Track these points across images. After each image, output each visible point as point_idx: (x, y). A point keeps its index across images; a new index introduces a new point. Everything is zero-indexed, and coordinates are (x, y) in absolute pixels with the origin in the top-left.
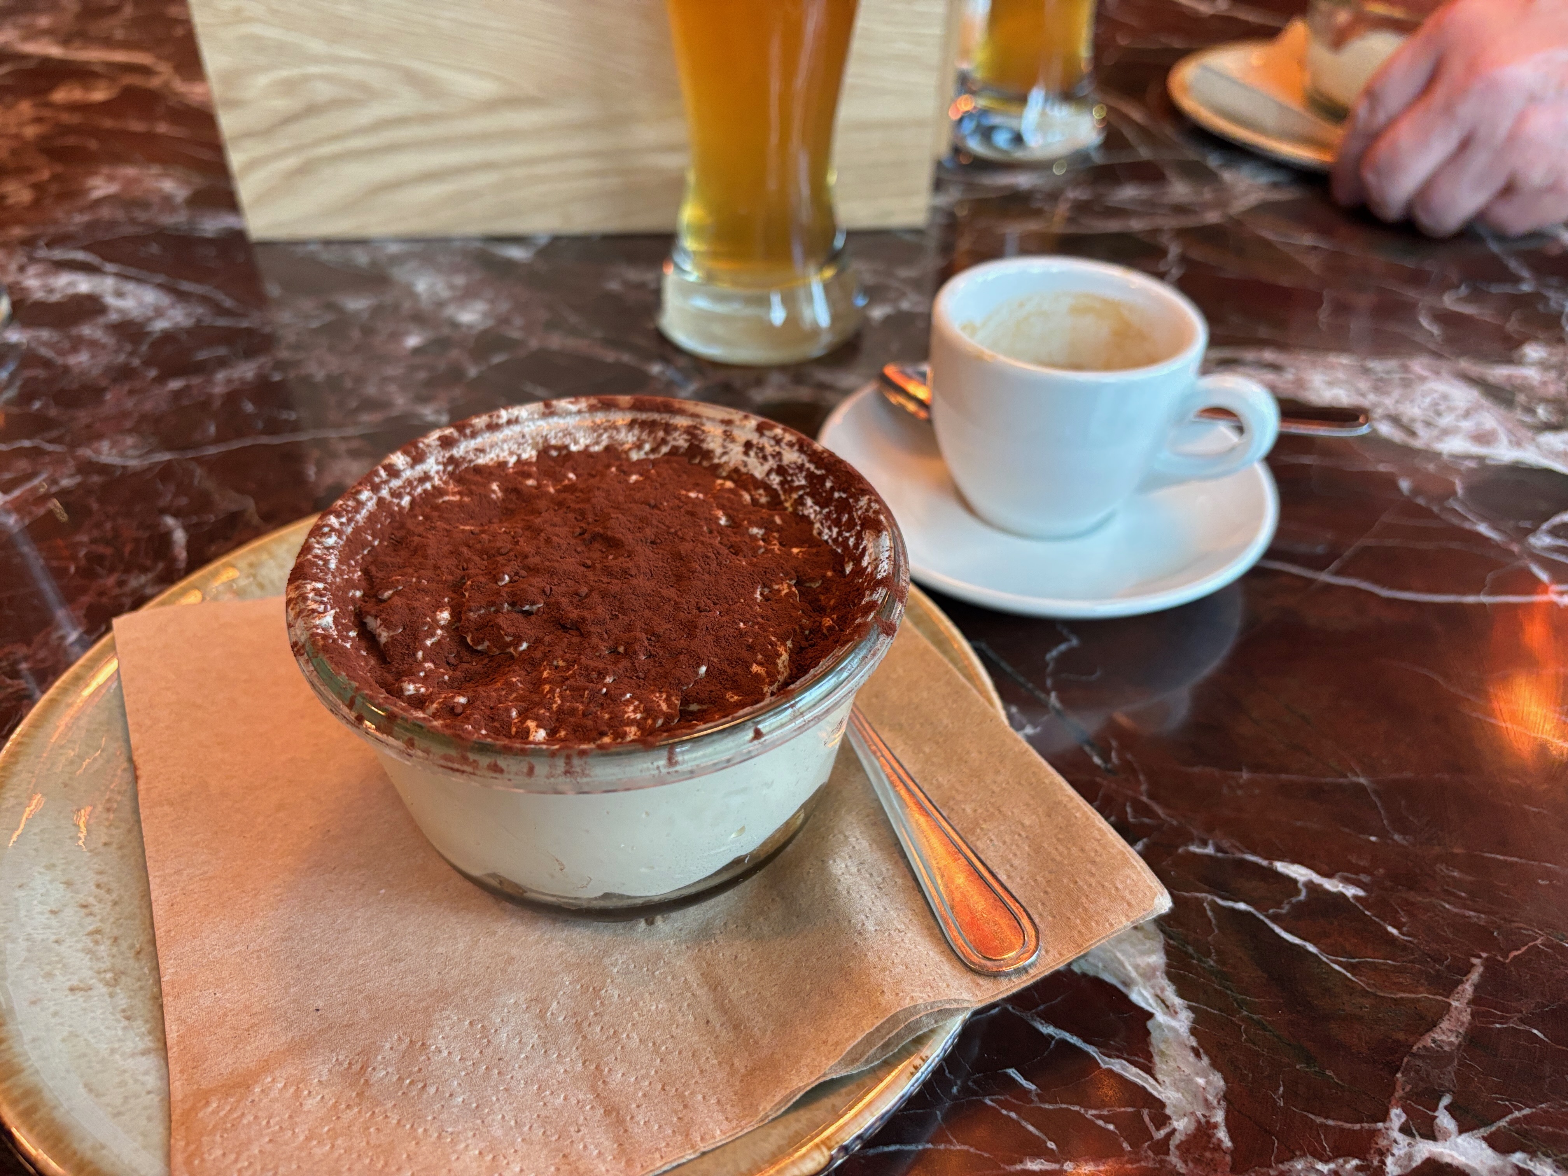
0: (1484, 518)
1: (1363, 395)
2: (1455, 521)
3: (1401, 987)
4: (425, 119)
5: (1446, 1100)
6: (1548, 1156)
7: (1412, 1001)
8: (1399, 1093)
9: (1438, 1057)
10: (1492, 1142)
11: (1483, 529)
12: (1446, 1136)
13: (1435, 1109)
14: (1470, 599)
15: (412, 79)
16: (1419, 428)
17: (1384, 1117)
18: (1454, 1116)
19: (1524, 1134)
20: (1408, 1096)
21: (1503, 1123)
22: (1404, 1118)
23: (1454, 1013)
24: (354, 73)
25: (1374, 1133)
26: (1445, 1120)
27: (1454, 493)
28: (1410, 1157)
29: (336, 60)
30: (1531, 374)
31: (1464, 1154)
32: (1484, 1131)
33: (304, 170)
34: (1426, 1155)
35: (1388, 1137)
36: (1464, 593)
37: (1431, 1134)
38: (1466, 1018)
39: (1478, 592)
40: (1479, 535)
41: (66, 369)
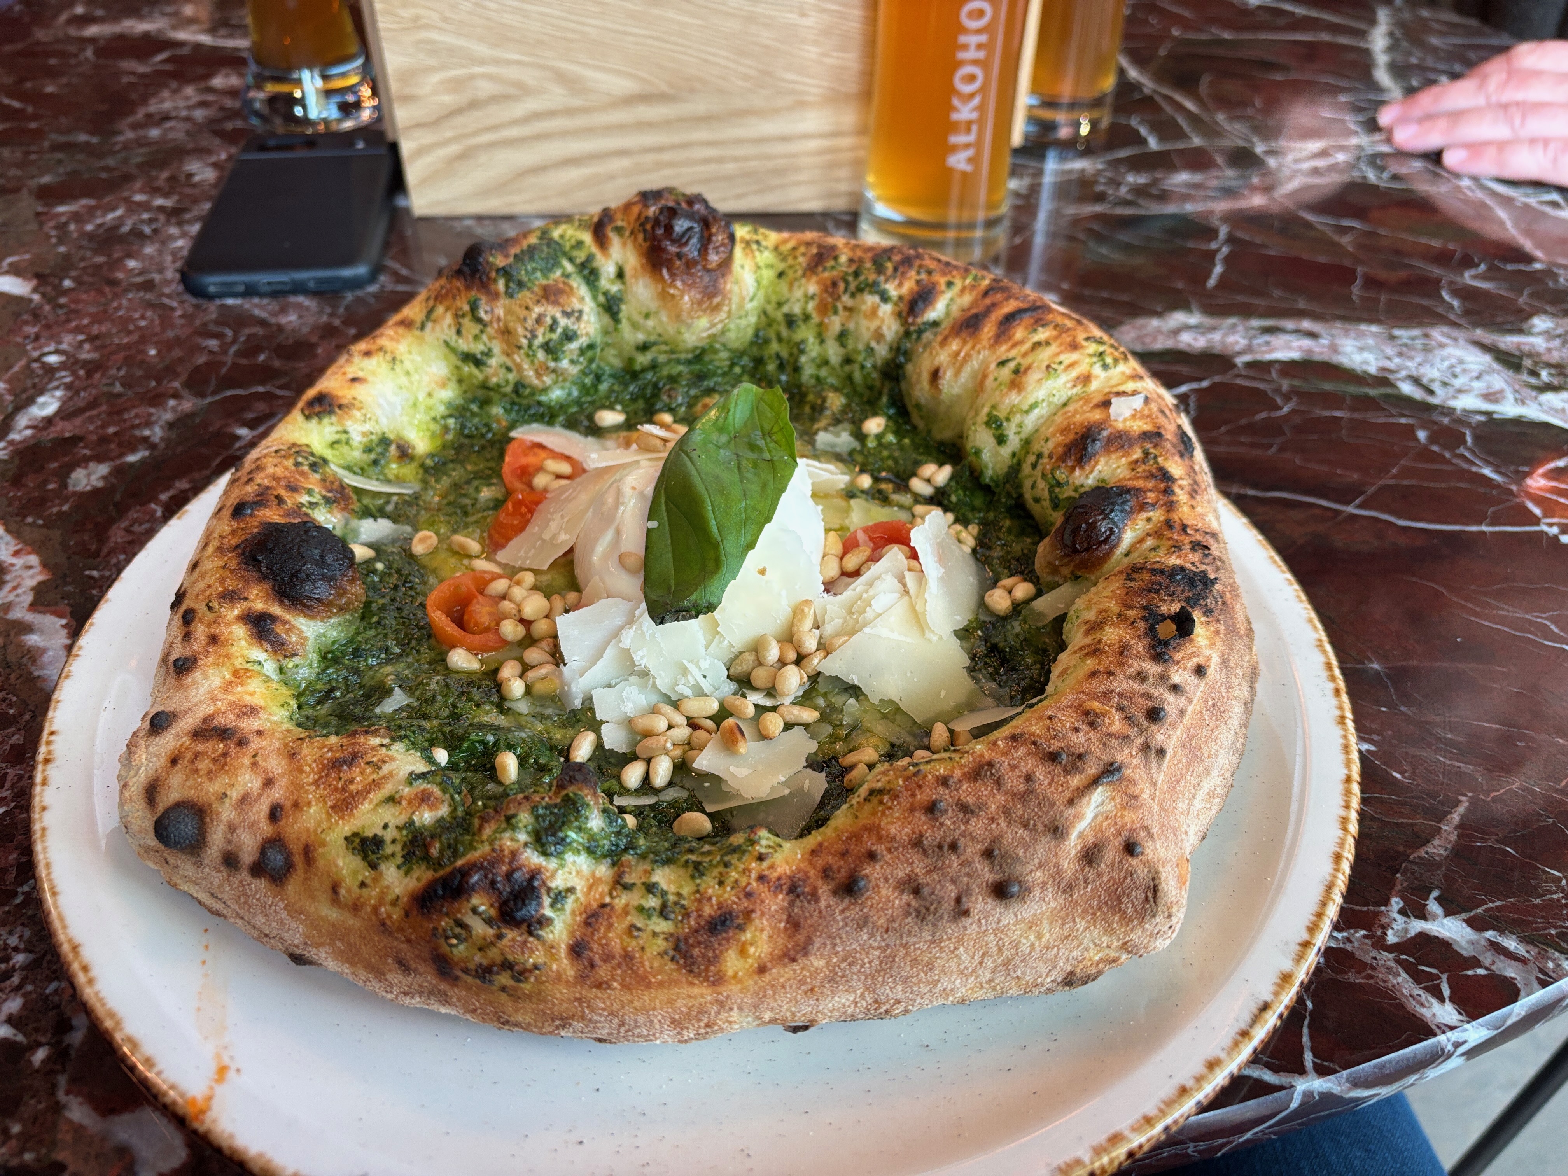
0: (1488, 463)
1: (1389, 358)
2: (1465, 466)
3: (1402, 815)
4: (569, 112)
5: (1436, 893)
6: (1513, 933)
7: (1412, 825)
8: (1398, 887)
9: (1430, 864)
10: (1470, 923)
11: (1487, 472)
12: (1434, 917)
13: (1427, 899)
14: (1474, 528)
15: (561, 78)
16: (1436, 387)
17: (1387, 903)
18: (1441, 905)
19: (1496, 918)
20: (1405, 890)
21: (1480, 910)
22: (1402, 904)
23: (1444, 835)
24: (513, 73)
25: (1378, 914)
26: (1433, 907)
27: (1465, 442)
28: (1406, 931)
29: (496, 61)
30: (1538, 343)
31: (1449, 930)
32: (1464, 916)
33: (464, 156)
34: (1418, 930)
35: (1387, 916)
36: (1468, 524)
37: (1422, 915)
38: (1453, 837)
39: (1480, 523)
40: (1484, 476)
41: (280, 328)
